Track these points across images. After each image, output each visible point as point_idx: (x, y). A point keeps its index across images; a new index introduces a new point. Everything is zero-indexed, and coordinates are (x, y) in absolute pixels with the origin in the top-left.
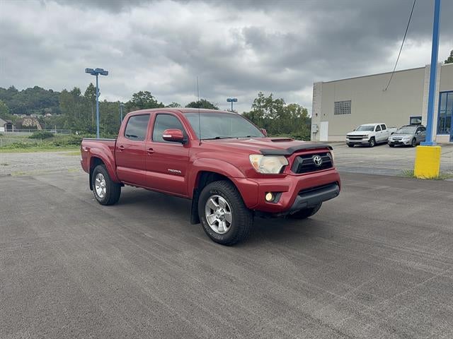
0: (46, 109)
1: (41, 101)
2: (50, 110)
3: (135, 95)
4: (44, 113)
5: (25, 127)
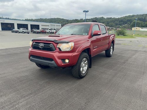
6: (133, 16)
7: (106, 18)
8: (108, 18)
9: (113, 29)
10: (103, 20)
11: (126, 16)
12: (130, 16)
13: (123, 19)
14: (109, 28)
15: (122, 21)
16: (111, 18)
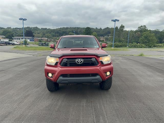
0: (109, 35)
1: (108, 32)
2: (110, 35)
3: (139, 27)
4: (108, 36)
5: (101, 41)
6: (67, 28)
7: (40, 28)
8: (43, 28)
9: (52, 40)
10: (37, 31)
11: (61, 28)
12: (64, 28)
13: (59, 31)
14: (47, 40)
15: (58, 33)
16: (46, 29)
